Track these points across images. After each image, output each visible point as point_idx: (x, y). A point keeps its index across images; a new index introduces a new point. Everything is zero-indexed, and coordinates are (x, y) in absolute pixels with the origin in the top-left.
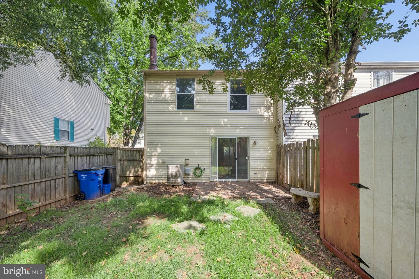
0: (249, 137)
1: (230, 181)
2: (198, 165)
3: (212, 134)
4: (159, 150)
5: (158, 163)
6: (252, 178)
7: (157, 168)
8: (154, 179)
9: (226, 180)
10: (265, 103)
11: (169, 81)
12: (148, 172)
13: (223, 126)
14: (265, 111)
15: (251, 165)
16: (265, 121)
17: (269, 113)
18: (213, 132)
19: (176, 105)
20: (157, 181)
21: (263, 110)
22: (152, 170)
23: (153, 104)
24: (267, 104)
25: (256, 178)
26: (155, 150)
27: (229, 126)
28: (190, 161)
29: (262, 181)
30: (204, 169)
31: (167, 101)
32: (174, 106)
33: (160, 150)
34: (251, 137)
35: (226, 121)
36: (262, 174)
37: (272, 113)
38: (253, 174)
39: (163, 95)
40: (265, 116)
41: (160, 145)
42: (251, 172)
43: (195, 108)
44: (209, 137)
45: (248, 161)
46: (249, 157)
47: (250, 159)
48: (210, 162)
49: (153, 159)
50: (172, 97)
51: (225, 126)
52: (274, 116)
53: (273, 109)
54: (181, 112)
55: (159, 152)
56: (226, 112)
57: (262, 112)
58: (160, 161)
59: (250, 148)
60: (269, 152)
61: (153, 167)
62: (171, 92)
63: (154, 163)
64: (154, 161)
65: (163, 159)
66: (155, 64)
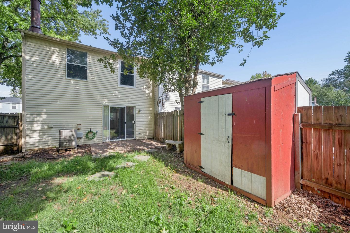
0: (135, 107)
1: (120, 141)
2: (91, 129)
3: (104, 103)
4: (44, 116)
5: (42, 129)
6: (137, 136)
7: (41, 134)
8: (36, 145)
9: (117, 140)
10: (147, 83)
11: (58, 49)
12: (27, 139)
13: (115, 96)
14: (147, 89)
15: (136, 127)
16: (146, 96)
17: (149, 90)
18: (106, 101)
19: (67, 73)
20: (41, 147)
21: (145, 88)
22: (34, 136)
23: (35, 67)
24: (148, 84)
25: (140, 137)
26: (39, 115)
27: (119, 97)
28: (82, 126)
29: (144, 138)
30: (97, 132)
31: (55, 68)
32: (64, 74)
33: (46, 116)
34: (136, 106)
35: (117, 93)
36: (144, 133)
37: (151, 91)
38: (138, 134)
39: (50, 61)
40: (147, 92)
41: (45, 111)
42: (136, 132)
43: (88, 79)
44: (101, 105)
45: (134, 124)
46: (135, 122)
47: (136, 122)
48: (102, 126)
49: (35, 125)
50: (62, 65)
51: (116, 97)
52: (152, 93)
53: (152, 88)
54: (72, 81)
55: (45, 118)
56: (117, 86)
57: (145, 89)
58: (46, 127)
59: (136, 114)
60: (149, 117)
61: (35, 134)
62: (60, 60)
63: (36, 129)
64: (37, 127)
65: (49, 124)
66: (38, 26)
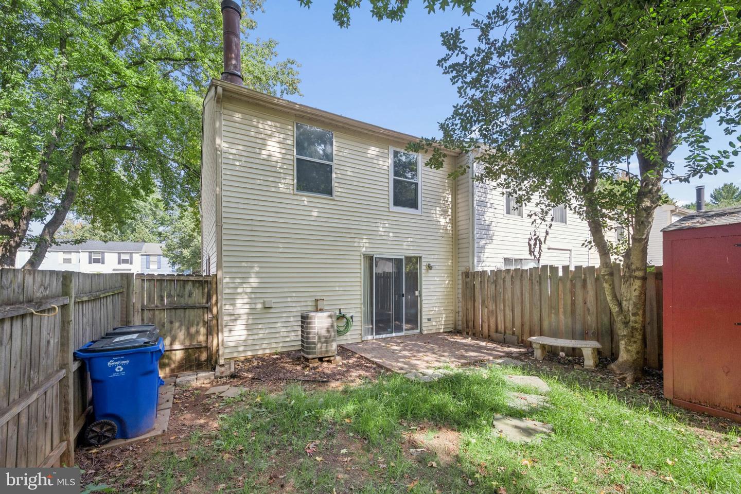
0: (420, 257)
1: (394, 337)
2: (340, 309)
3: (364, 249)
4: (254, 280)
5: (252, 312)
6: (427, 327)
7: (250, 322)
8: (241, 349)
9: (388, 335)
10: (441, 202)
11: (278, 125)
12: (226, 334)
13: (383, 234)
14: (442, 215)
15: (424, 306)
16: (441, 231)
17: (446, 219)
18: (365, 246)
19: (296, 181)
20: (249, 354)
21: (438, 212)
22: (237, 328)
23: (237, 168)
24: (444, 204)
25: (430, 328)
26: (245, 278)
27: (391, 234)
28: (325, 303)
29: (437, 331)
30: (352, 317)
31: (273, 169)
32: (291, 182)
33: (257, 280)
34: (423, 256)
35: (387, 225)
36: (438, 320)
37: (450, 219)
38: (427, 321)
39: (264, 152)
40: (442, 224)
41: (257, 269)
42: (424, 317)
43: (335, 194)
44: (359, 253)
45: (419, 298)
46: (420, 292)
47: (423, 294)
48: (361, 304)
49: (239, 301)
50: (285, 161)
51: (386, 234)
52: (452, 224)
53: (452, 213)
54: (306, 199)
55: (254, 285)
56: (387, 210)
57: (438, 216)
58: (259, 306)
59: (423, 275)
60: (447, 282)
61: (239, 322)
62: (284, 151)
63: (242, 312)
64: (242, 306)
65: (265, 300)
66: (239, 73)
